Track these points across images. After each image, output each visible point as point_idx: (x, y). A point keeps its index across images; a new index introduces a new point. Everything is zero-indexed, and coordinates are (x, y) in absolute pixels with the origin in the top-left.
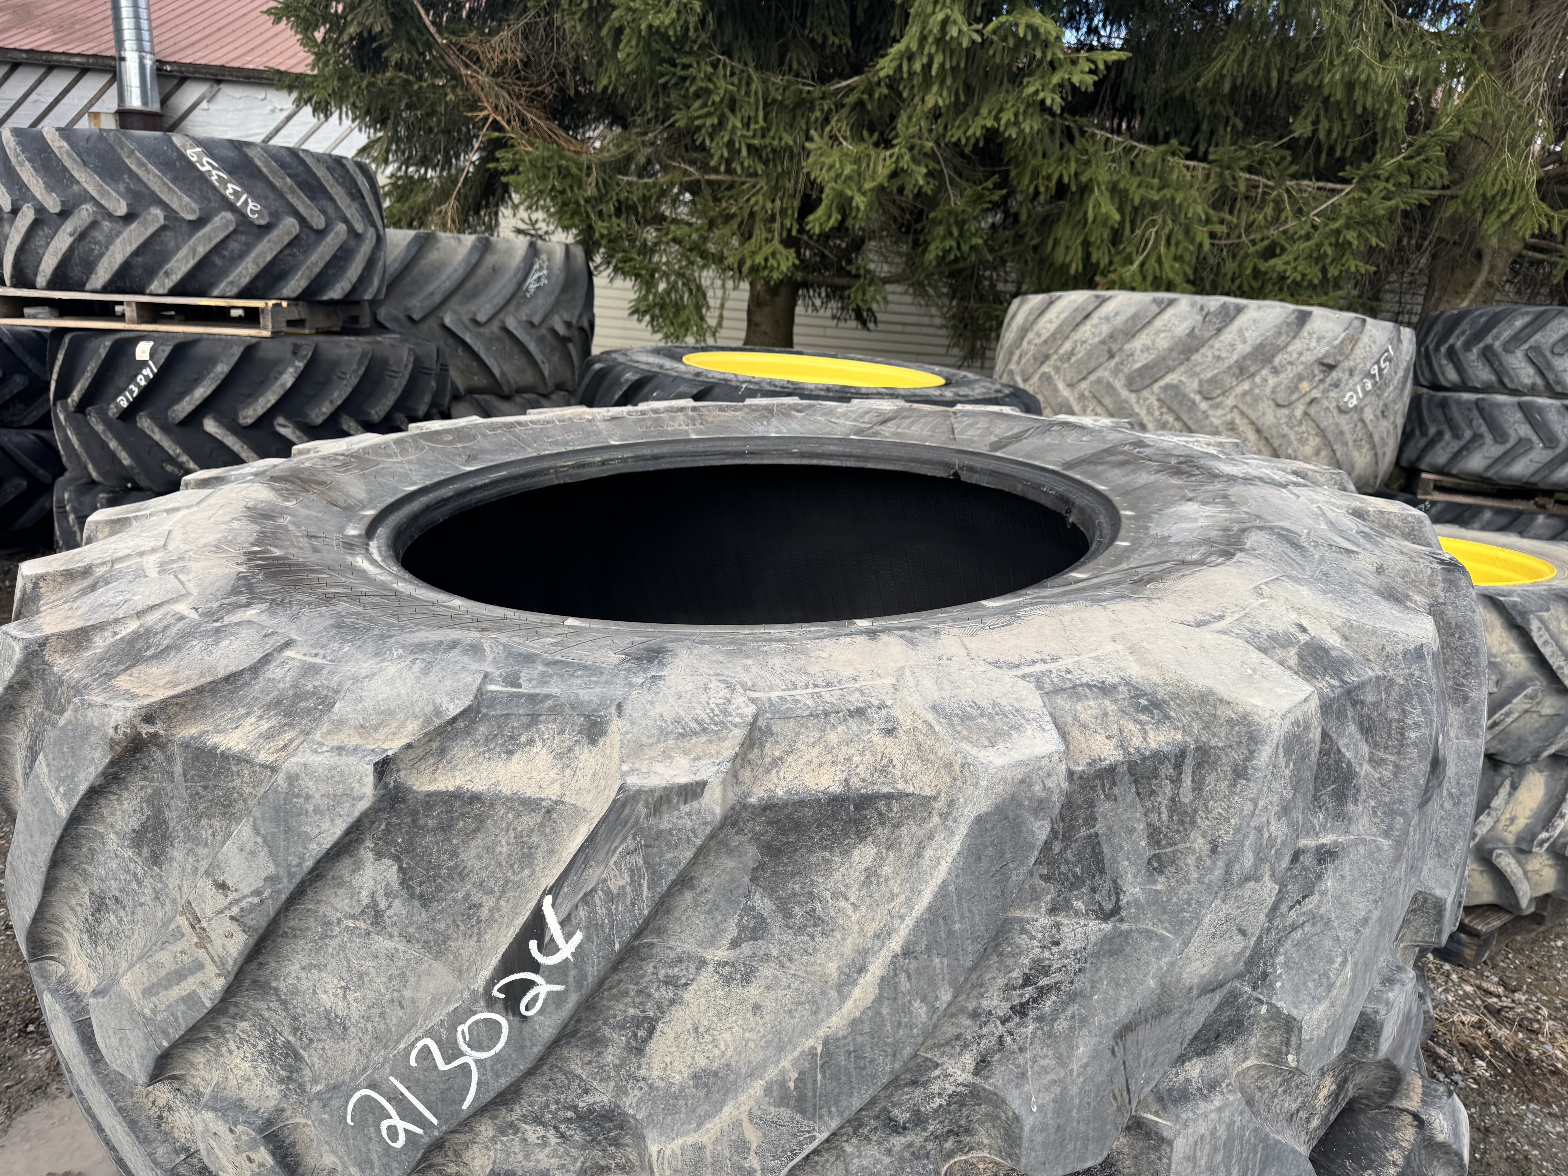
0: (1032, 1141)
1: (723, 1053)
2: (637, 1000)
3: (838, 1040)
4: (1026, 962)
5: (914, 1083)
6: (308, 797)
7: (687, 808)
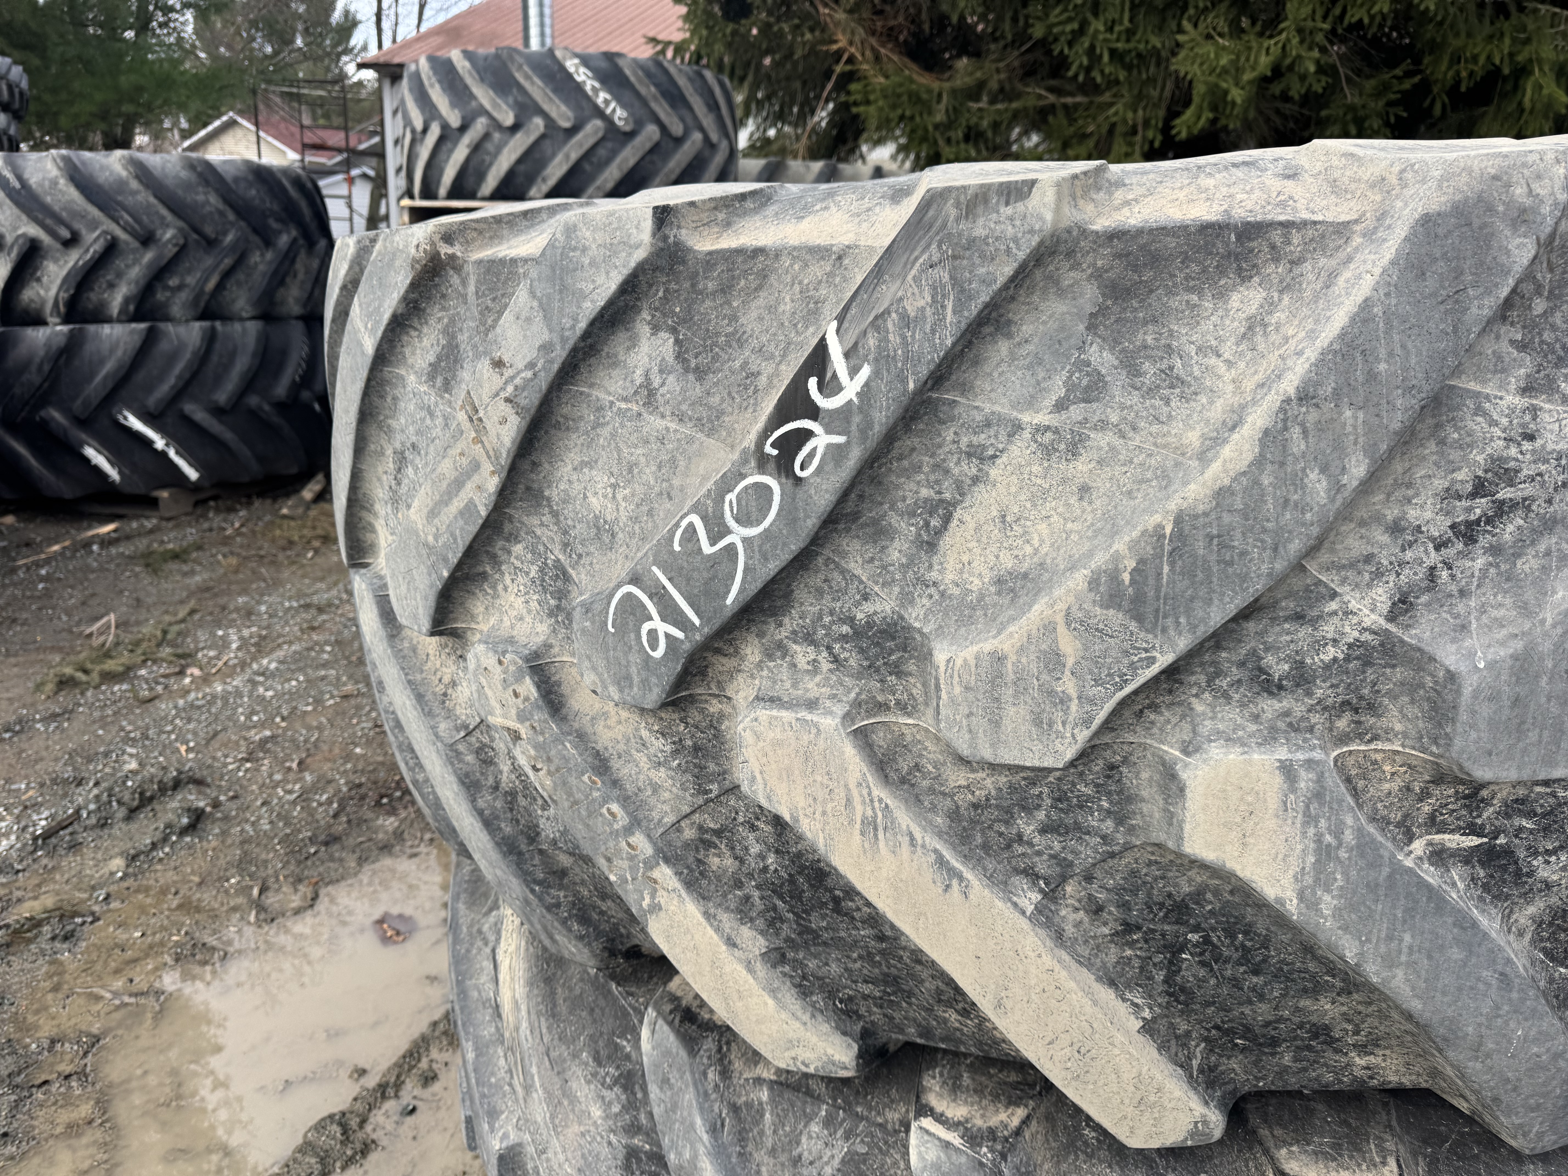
0: (1473, 713)
1: (1036, 550)
2: (932, 478)
3: (1196, 517)
4: (1480, 458)
5: (1299, 618)
6: (584, 250)
7: (1009, 211)
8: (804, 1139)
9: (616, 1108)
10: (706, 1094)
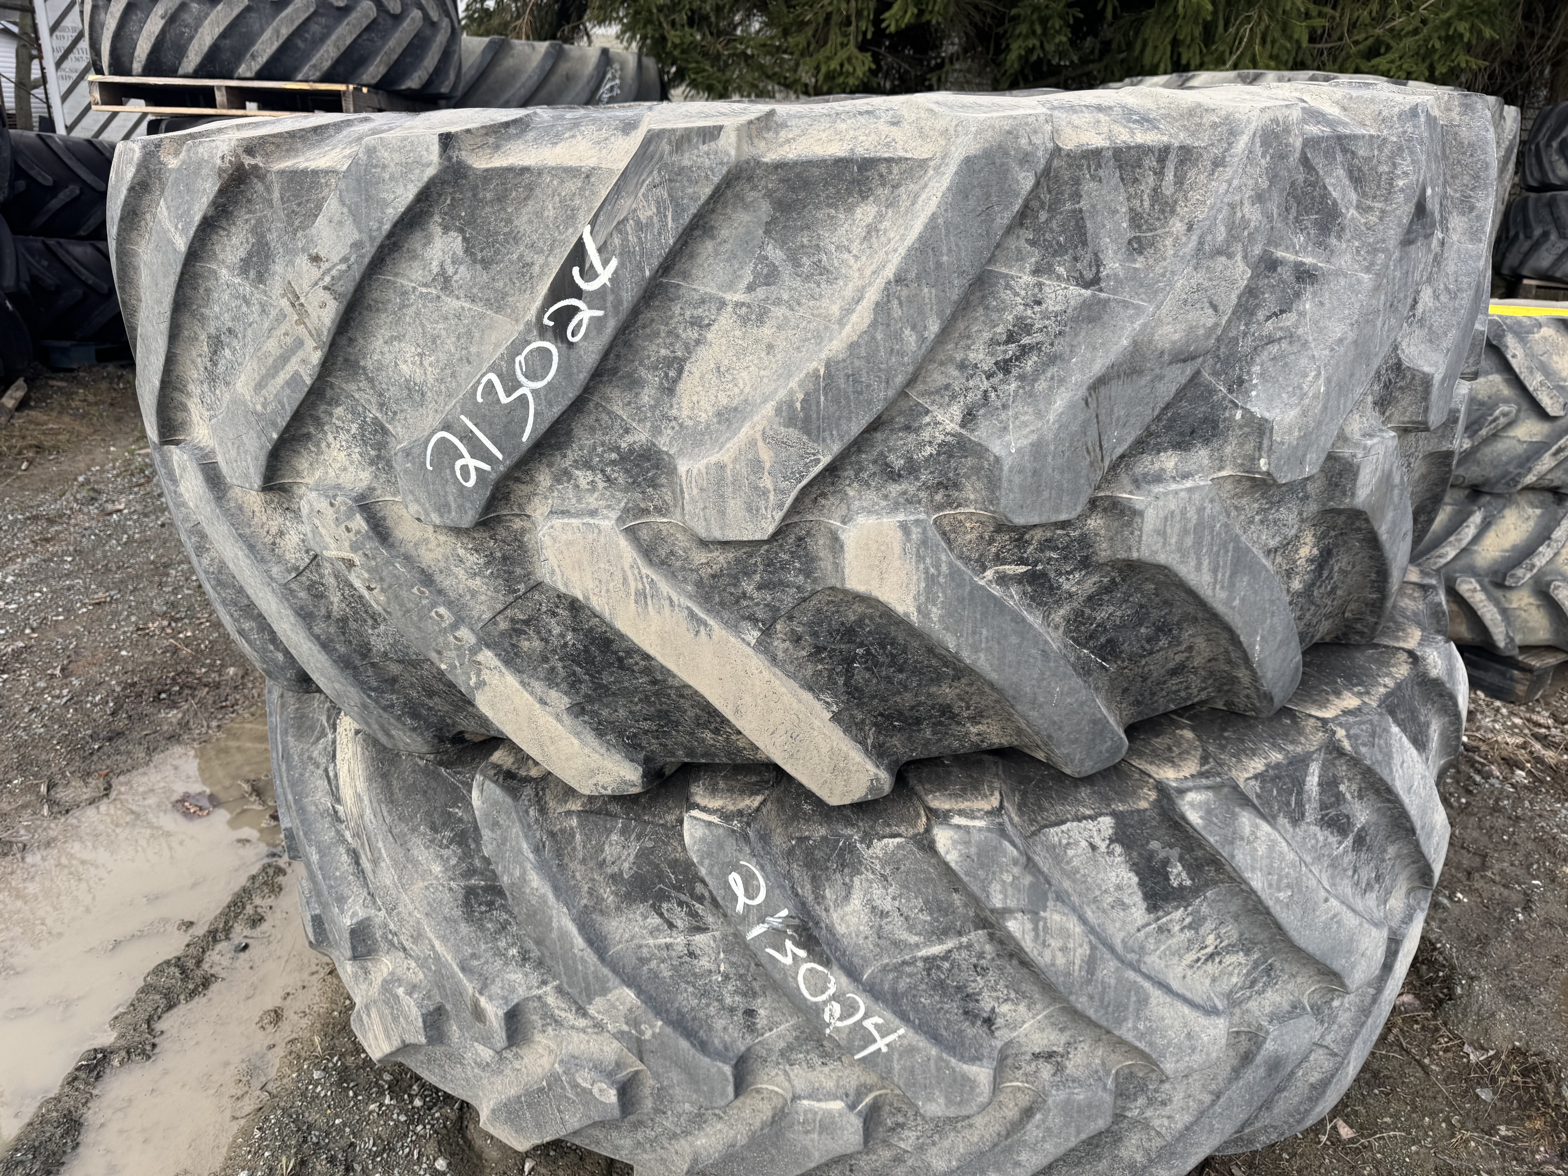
0: (1010, 481)
1: (742, 391)
2: (668, 341)
3: (838, 362)
4: (1010, 318)
5: (907, 428)
6: (384, 167)
7: (705, 148)
8: (607, 847)
9: (453, 861)
10: (529, 826)
